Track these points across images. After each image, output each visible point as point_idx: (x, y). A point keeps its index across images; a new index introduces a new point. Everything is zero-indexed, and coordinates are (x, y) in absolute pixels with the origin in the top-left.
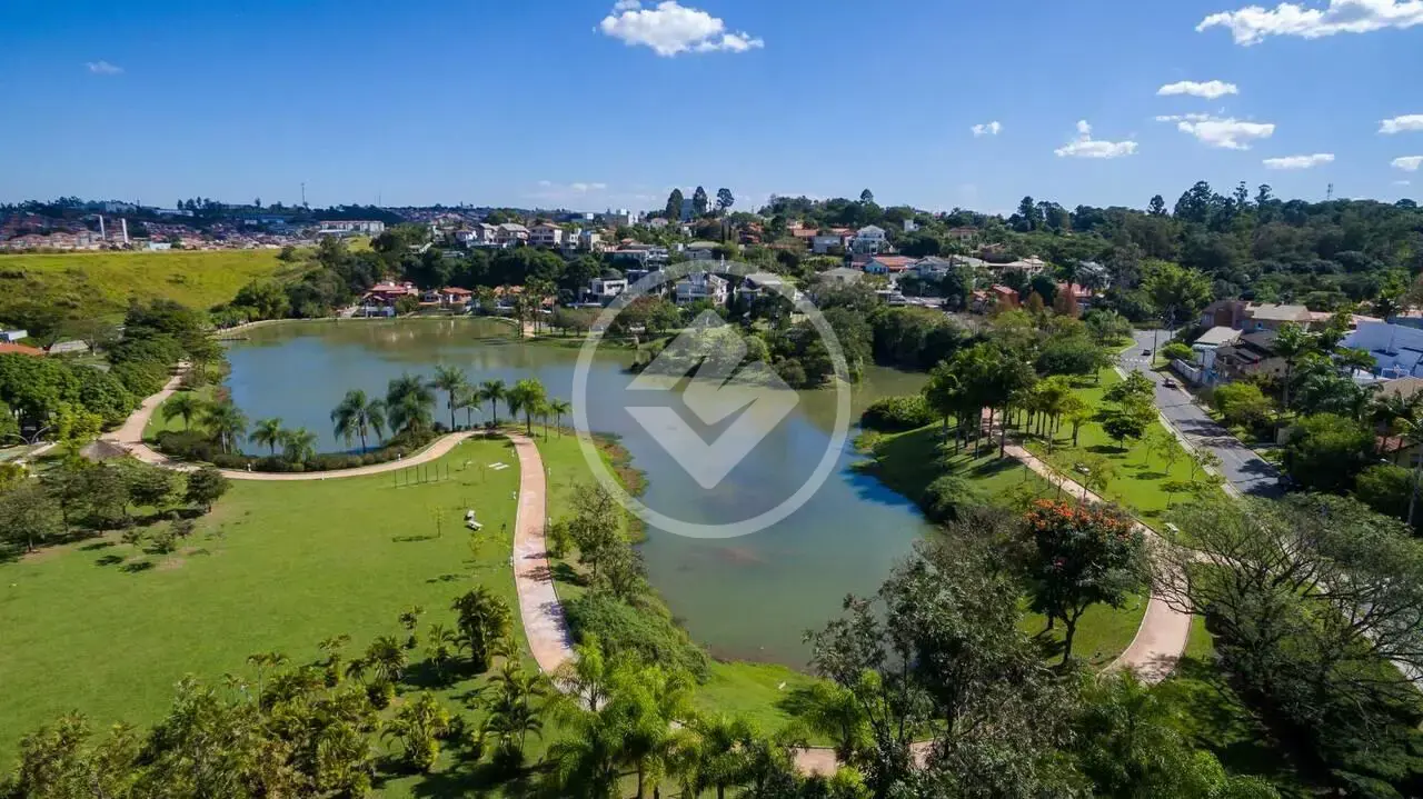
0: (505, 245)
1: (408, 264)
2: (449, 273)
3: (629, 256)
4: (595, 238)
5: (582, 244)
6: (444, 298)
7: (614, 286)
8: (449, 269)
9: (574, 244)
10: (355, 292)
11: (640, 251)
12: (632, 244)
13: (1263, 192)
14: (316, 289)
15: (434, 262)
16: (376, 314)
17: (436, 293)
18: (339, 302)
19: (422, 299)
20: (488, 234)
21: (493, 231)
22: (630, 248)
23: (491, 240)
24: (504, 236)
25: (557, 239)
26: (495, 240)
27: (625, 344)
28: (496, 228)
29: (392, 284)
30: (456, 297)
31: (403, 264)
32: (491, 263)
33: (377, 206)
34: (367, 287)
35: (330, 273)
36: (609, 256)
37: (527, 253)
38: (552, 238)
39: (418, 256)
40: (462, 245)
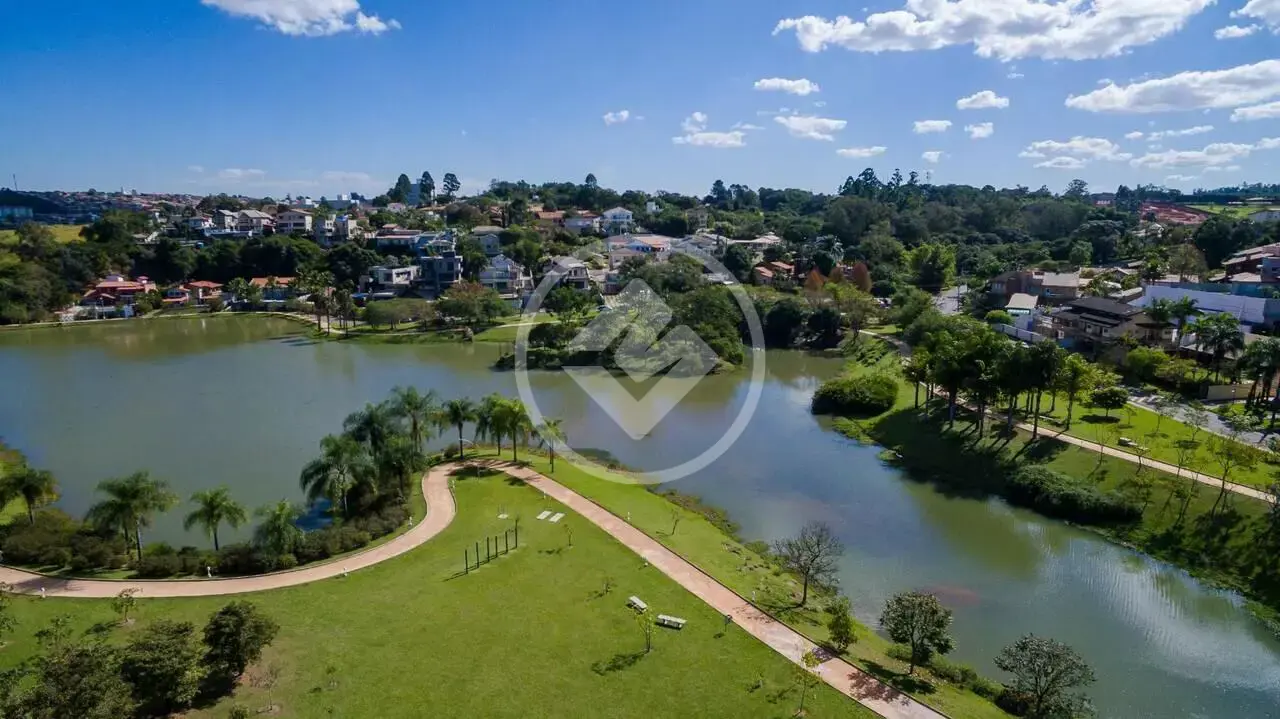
0: (250, 233)
1: (135, 256)
2: (192, 264)
3: (396, 242)
4: (352, 224)
5: (338, 230)
6: (191, 294)
7: (402, 274)
8: (191, 260)
9: (330, 231)
10: (72, 289)
11: (409, 237)
12: (395, 230)
13: (913, 178)
14: (22, 289)
15: (171, 253)
16: (110, 315)
17: (181, 287)
18: (56, 303)
19: (165, 295)
20: (228, 220)
21: (233, 217)
22: (394, 234)
23: (231, 228)
24: (246, 224)
25: (308, 226)
26: (236, 228)
27: (455, 337)
28: (235, 214)
29: (121, 279)
30: (206, 291)
31: (131, 255)
32: (241, 253)
33: (13, 189)
34: (87, 283)
35: (33, 267)
36: (371, 243)
37: (282, 241)
38: (303, 225)
39: (148, 246)
40: (200, 234)
